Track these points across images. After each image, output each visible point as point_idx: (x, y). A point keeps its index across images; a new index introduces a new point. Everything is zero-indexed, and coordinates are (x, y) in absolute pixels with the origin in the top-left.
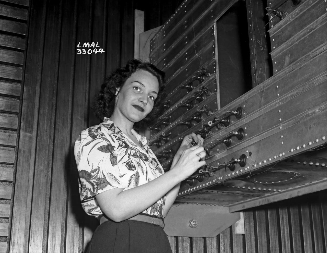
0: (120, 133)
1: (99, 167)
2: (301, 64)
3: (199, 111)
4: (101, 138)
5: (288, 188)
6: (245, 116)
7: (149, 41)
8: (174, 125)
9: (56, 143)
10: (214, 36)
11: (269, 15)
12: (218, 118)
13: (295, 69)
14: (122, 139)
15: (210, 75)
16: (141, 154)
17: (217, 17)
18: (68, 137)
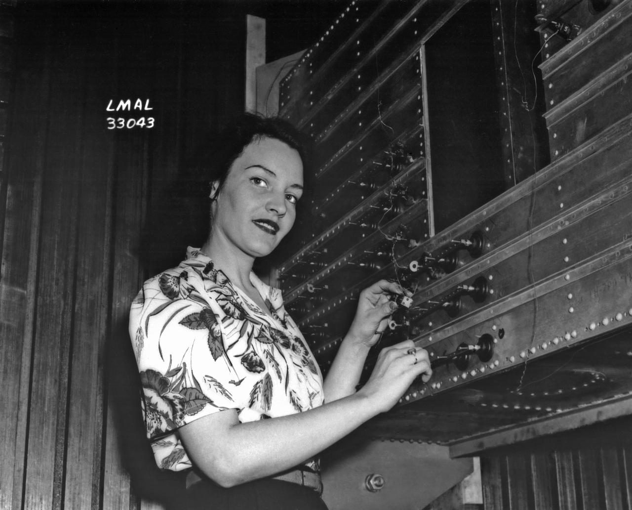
0: (227, 285)
1: (184, 364)
2: (611, 140)
3: (389, 239)
4: (188, 296)
5: (576, 405)
6: (488, 251)
7: (278, 84)
8: (334, 268)
9: (78, 310)
10: (421, 75)
11: (540, 31)
12: (430, 254)
13: (598, 150)
14: (232, 297)
15: (412, 160)
16: (273, 332)
17: (426, 34)
18: (103, 294)
